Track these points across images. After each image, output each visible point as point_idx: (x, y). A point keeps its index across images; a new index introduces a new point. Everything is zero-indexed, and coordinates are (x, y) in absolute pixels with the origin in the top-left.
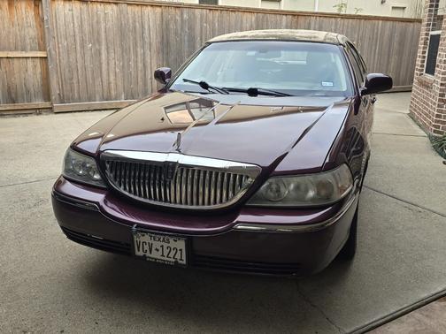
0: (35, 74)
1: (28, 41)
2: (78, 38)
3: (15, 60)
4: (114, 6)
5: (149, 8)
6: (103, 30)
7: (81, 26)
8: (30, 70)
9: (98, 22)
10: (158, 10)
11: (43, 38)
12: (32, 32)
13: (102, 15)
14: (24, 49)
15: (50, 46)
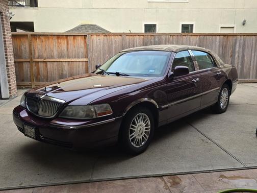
0: (82, 68)
1: (80, 54)
2: (102, 52)
3: (75, 63)
4: (120, 37)
5: (137, 37)
6: (114, 48)
7: (104, 46)
8: (81, 67)
9: (112, 44)
10: (142, 37)
11: (87, 52)
12: (82, 50)
13: (114, 41)
14: (78, 58)
15: (89, 56)
